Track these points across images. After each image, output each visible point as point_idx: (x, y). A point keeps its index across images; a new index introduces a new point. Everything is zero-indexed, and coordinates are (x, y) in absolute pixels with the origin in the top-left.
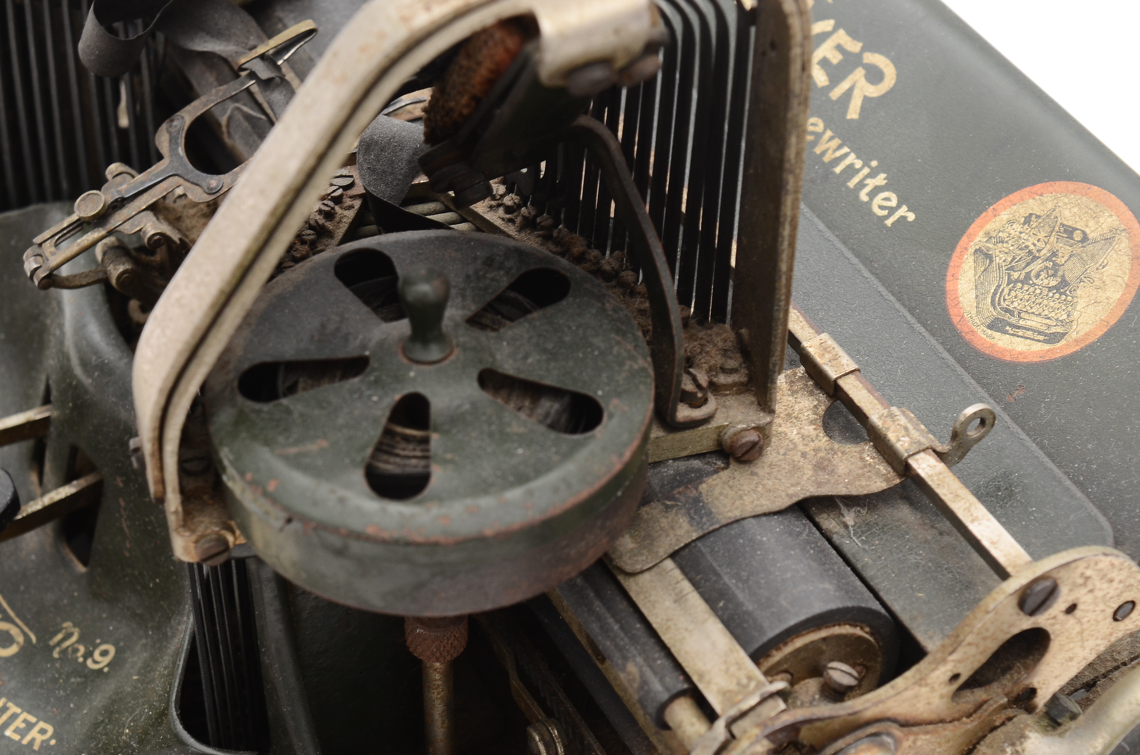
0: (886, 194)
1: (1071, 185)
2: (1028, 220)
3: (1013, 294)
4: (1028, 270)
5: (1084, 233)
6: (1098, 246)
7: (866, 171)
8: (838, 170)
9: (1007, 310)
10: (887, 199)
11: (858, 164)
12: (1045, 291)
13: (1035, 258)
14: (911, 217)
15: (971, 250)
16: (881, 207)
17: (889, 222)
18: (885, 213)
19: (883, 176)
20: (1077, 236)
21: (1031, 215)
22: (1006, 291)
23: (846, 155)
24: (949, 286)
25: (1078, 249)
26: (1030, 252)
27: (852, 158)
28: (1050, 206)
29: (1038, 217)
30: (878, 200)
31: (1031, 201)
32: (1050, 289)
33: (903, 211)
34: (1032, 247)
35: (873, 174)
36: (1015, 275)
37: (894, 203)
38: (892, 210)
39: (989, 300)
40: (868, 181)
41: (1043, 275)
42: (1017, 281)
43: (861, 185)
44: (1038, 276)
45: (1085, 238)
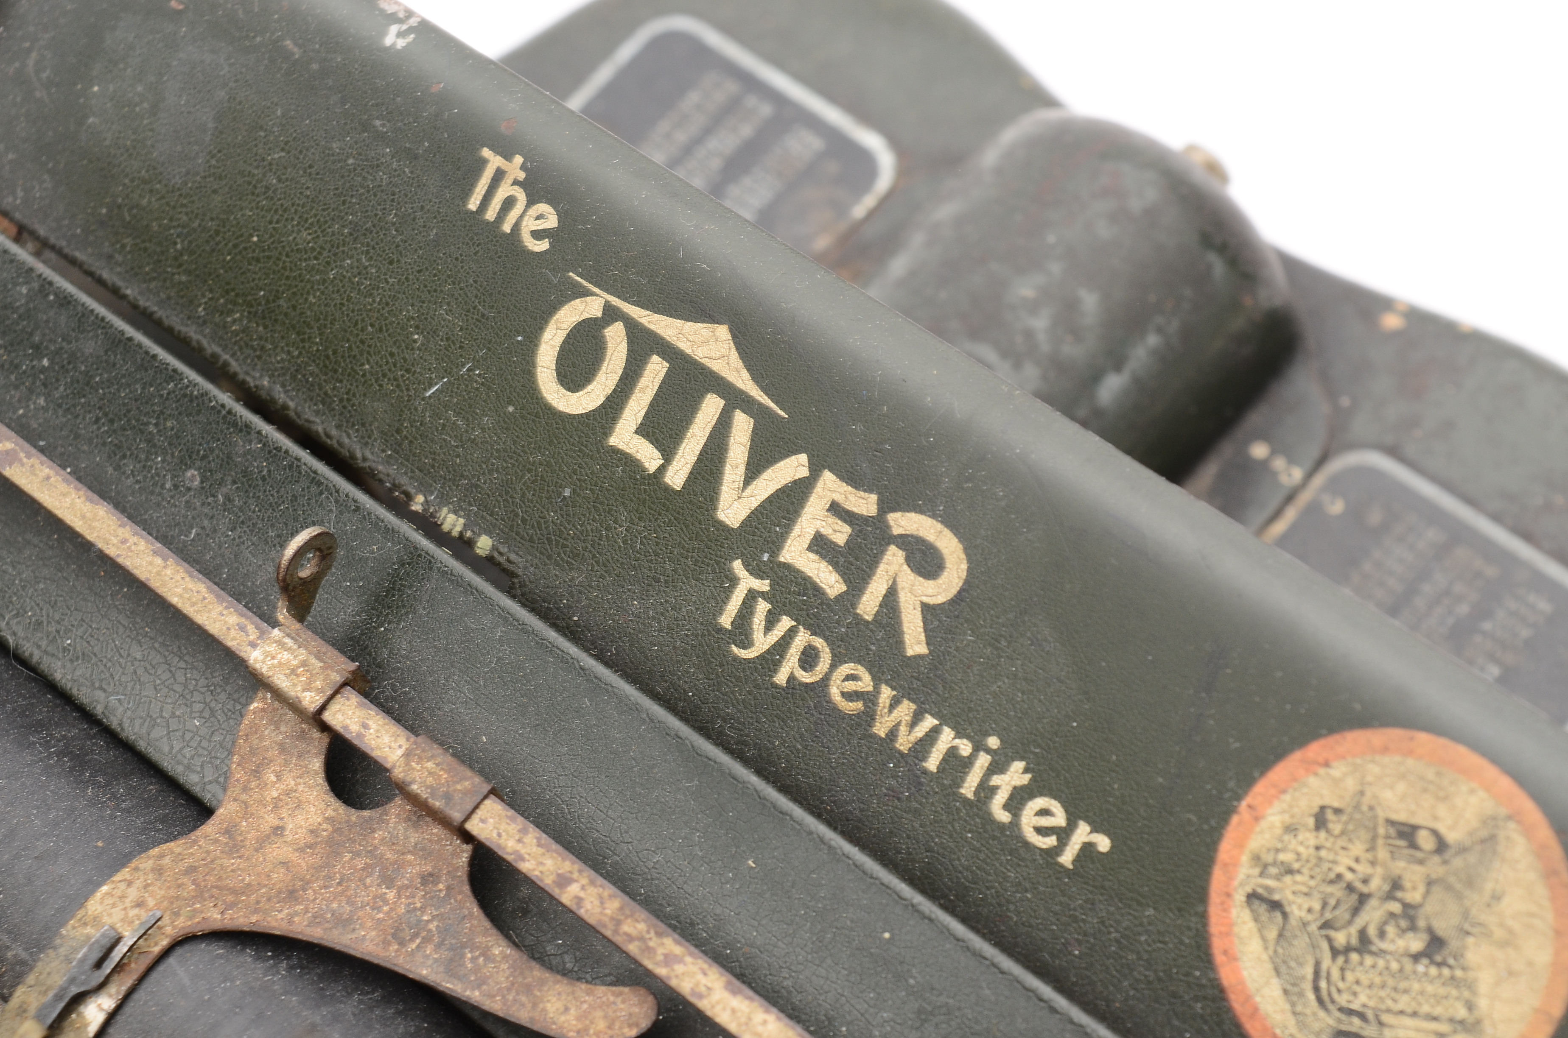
0: (1040, 802)
1: (1376, 737)
2: (1320, 822)
3: (1350, 976)
4: (1359, 922)
5: (1435, 833)
6: (1472, 858)
7: (983, 760)
8: (932, 763)
9: (1350, 1012)
10: (1044, 812)
11: (965, 748)
12: (1408, 965)
13: (1363, 899)
14: (1103, 843)
15: (1240, 897)
16: (1040, 830)
17: (1067, 858)
18: (1051, 841)
19: (1018, 766)
20: (1425, 840)
21: (1323, 808)
22: (1335, 974)
23: (934, 732)
24: (1226, 976)
25: (1435, 867)
26: (1350, 888)
27: (947, 738)
28: (1351, 784)
29: (1338, 811)
30: (1029, 819)
31: (1312, 781)
32: (1416, 957)
33: (1082, 833)
34: (1349, 876)
35: (997, 767)
36: (1340, 938)
37: (1059, 819)
38: (1064, 834)
39: (1311, 996)
40: (995, 780)
41: (1391, 930)
42: (1348, 949)
43: (986, 790)
44: (1382, 934)
45: (1442, 846)
